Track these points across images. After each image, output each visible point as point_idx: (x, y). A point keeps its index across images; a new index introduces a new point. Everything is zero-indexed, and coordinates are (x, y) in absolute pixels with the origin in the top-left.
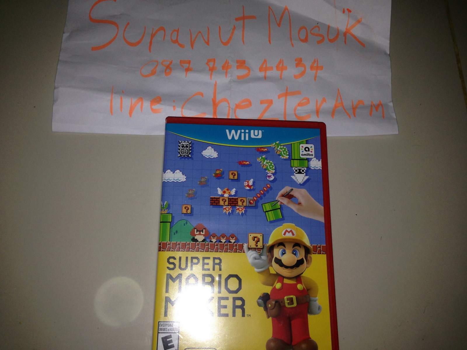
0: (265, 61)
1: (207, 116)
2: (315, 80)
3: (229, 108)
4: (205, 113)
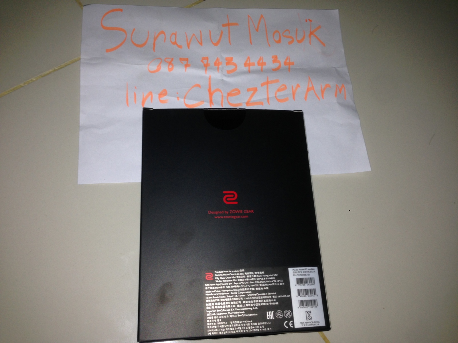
0: (249, 58)
1: (205, 103)
2: (289, 71)
3: (222, 96)
4: (203, 101)
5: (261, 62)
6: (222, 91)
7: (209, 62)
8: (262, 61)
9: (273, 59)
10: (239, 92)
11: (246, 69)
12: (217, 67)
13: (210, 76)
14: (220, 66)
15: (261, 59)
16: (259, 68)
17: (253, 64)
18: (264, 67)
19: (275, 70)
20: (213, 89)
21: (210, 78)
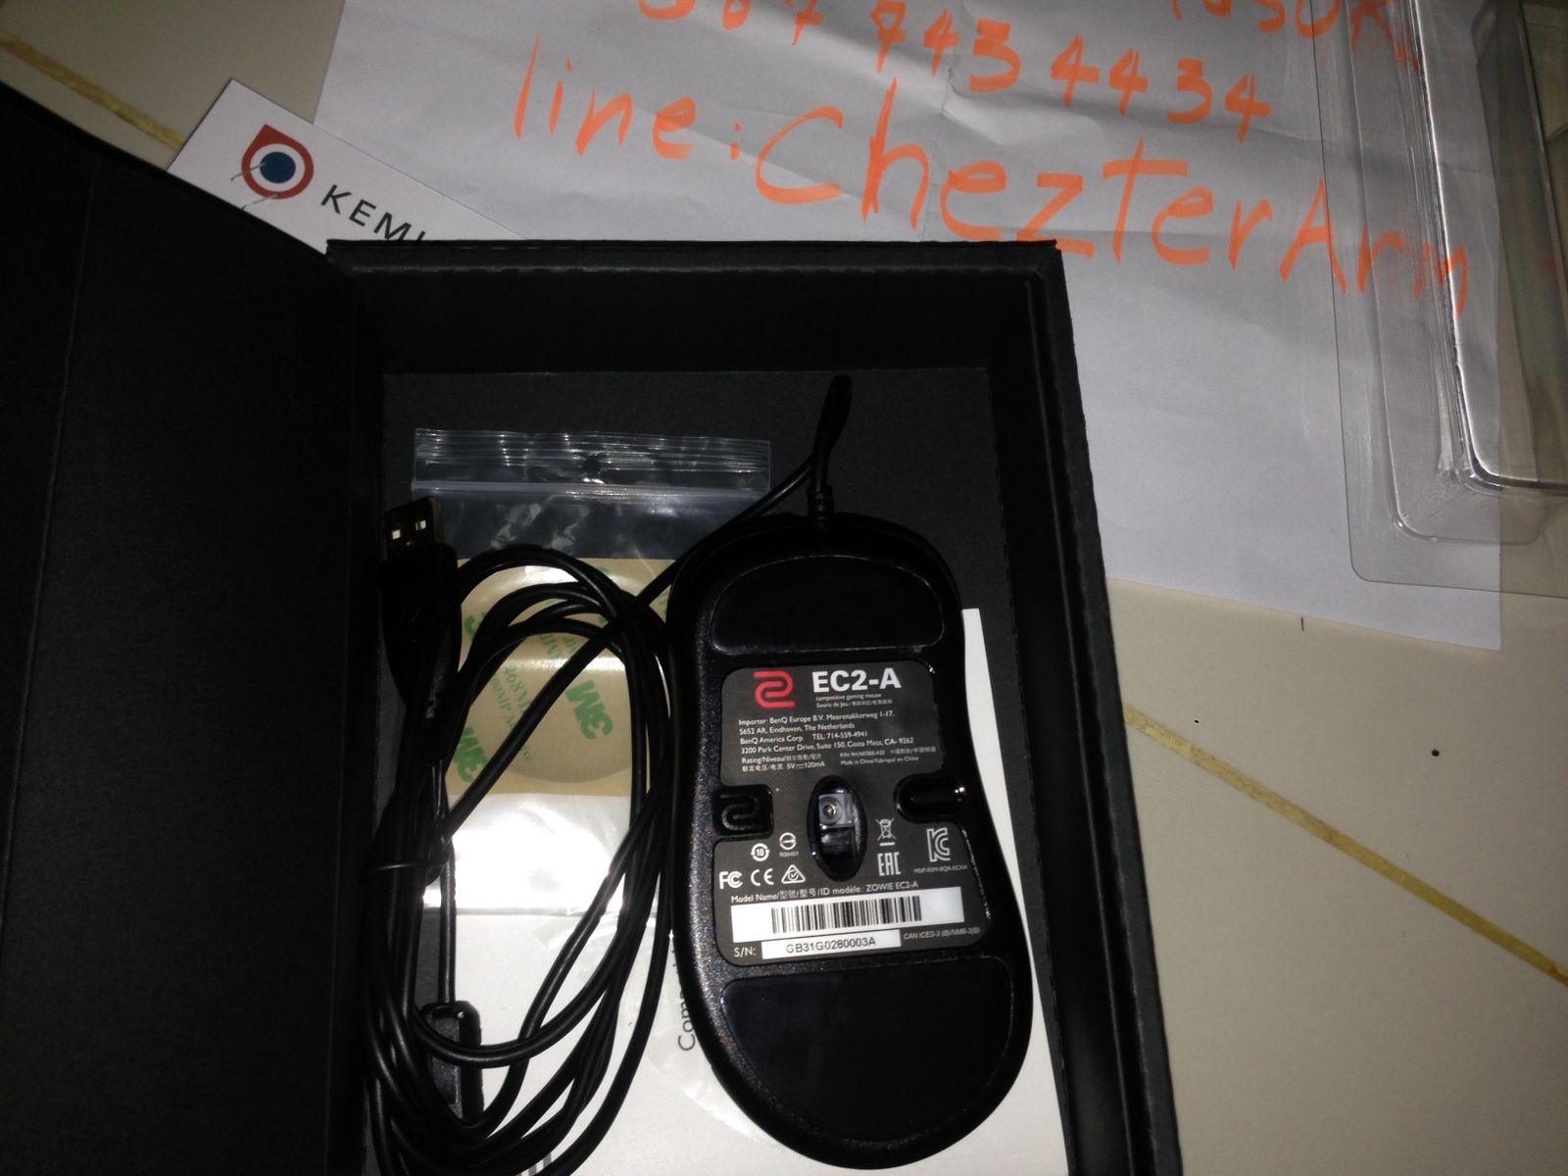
0: (1077, 44)
1: (844, 196)
2: (1241, 138)
3: (925, 180)
4: (837, 186)
5: (1127, 72)
6: (930, 161)
7: (903, 27)
8: (1134, 71)
9: (1182, 73)
10: (1000, 181)
11: (1056, 87)
12: (933, 51)
13: (894, 85)
14: (948, 51)
15: (1130, 58)
16: (1114, 95)
17: (1093, 76)
18: (1136, 97)
19: (1180, 120)
20: (890, 146)
21: (891, 94)
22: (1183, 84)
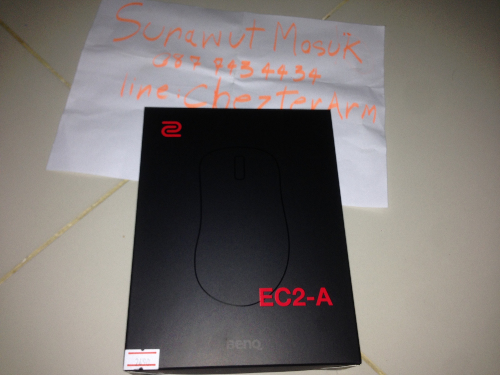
0: (268, 65)
2: (313, 85)
5: (282, 70)
7: (222, 64)
9: (296, 69)
10: (249, 98)
11: (264, 75)
12: (230, 69)
14: (234, 69)
15: (282, 67)
16: (279, 76)
17: (273, 72)
19: (297, 81)
20: (220, 92)
21: (219, 80)
22: (297, 72)
